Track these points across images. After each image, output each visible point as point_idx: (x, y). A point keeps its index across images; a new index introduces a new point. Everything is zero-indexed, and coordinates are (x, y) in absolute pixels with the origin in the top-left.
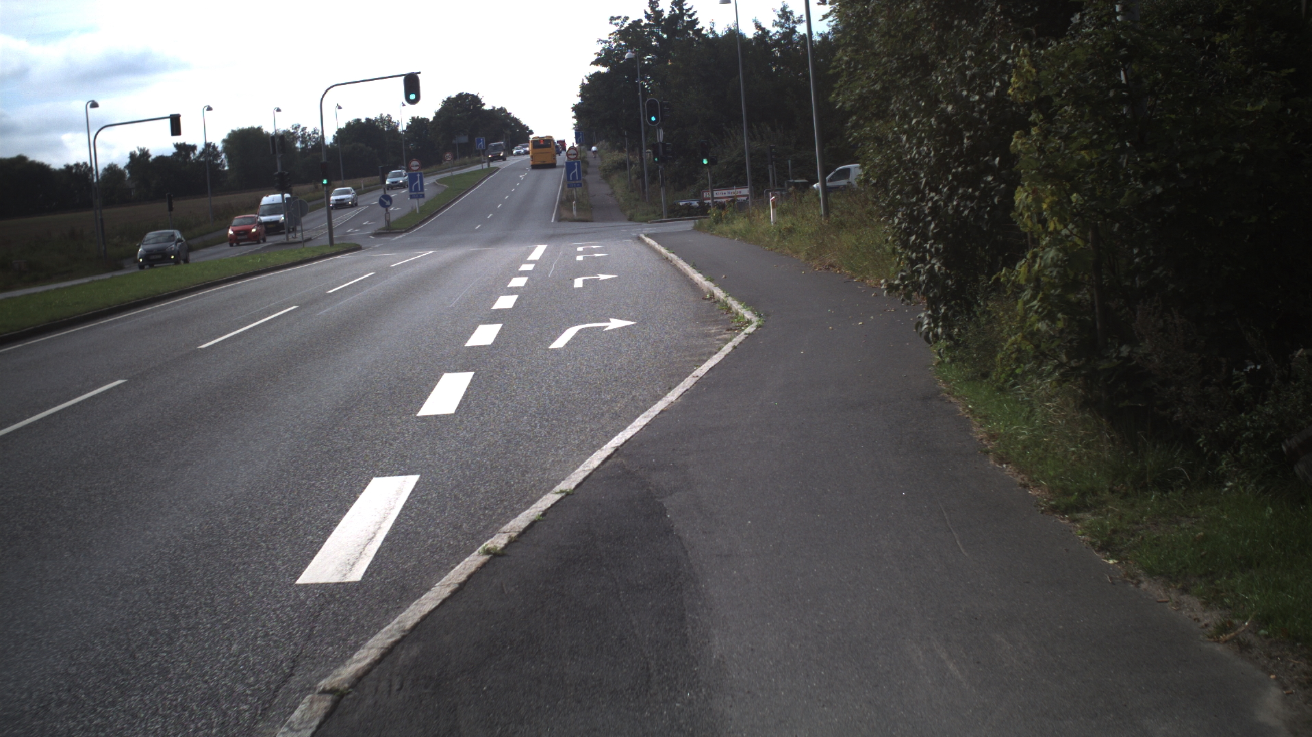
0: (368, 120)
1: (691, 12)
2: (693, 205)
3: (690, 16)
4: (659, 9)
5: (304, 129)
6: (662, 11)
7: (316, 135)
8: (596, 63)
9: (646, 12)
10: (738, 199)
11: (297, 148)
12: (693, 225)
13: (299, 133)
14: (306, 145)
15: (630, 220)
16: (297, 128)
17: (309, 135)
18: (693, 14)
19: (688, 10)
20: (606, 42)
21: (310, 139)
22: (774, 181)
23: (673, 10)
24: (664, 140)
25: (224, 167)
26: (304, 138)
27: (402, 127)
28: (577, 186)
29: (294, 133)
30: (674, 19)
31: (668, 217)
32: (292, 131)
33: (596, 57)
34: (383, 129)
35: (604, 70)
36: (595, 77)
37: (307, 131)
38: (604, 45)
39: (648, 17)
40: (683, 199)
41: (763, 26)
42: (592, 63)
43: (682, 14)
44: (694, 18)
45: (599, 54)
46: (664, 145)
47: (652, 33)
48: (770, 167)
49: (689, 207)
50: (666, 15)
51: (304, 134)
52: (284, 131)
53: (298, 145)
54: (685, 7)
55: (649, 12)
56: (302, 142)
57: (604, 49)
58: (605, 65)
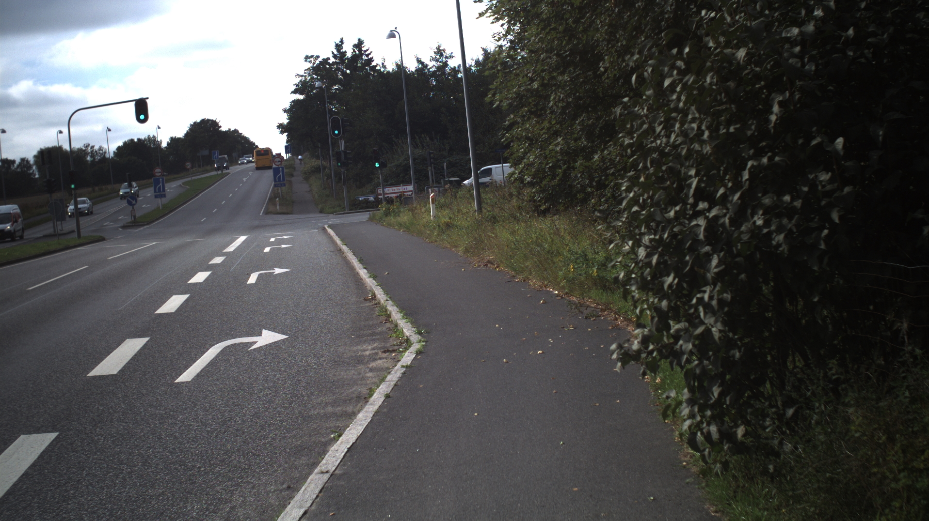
0: (139, 140)
1: (368, 53)
2: (370, 200)
3: (367, 55)
4: (343, 50)
5: (93, 147)
6: (345, 52)
7: (101, 152)
8: (295, 92)
9: (333, 53)
10: (405, 193)
11: (87, 161)
12: (368, 216)
13: (89, 150)
14: (94, 159)
15: (321, 212)
16: (87, 146)
17: (96, 151)
18: (370, 54)
19: (365, 51)
20: (302, 76)
21: (97, 154)
22: (433, 180)
23: (354, 51)
24: (345, 149)
25: (35, 175)
26: (93, 154)
27: (164, 145)
28: (282, 186)
29: (84, 150)
30: (355, 58)
31: (350, 210)
32: (84, 149)
33: (295, 87)
34: (150, 146)
35: (301, 97)
36: (295, 103)
37: (95, 148)
38: (300, 78)
39: (335, 56)
40: (363, 195)
41: (423, 61)
42: (292, 92)
43: (361, 54)
44: (370, 57)
45: (297, 85)
46: (345, 152)
47: (338, 69)
48: (429, 168)
49: (367, 202)
50: (349, 55)
51: (93, 151)
52: (78, 149)
53: (89, 158)
54: (363, 49)
55: (336, 52)
56: (91, 157)
57: (301, 81)
58: (301, 94)
